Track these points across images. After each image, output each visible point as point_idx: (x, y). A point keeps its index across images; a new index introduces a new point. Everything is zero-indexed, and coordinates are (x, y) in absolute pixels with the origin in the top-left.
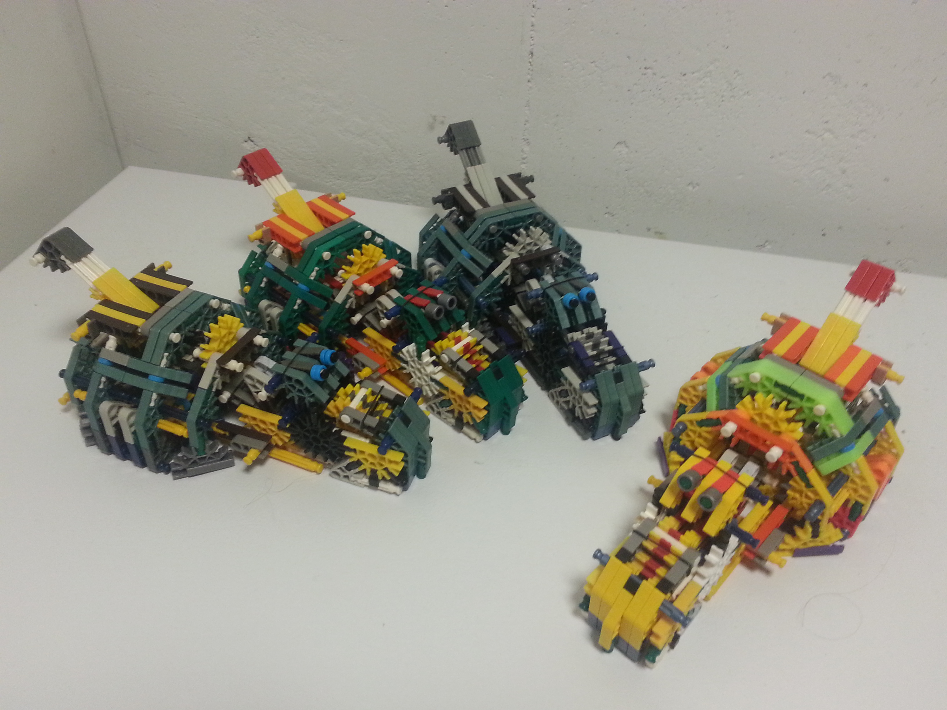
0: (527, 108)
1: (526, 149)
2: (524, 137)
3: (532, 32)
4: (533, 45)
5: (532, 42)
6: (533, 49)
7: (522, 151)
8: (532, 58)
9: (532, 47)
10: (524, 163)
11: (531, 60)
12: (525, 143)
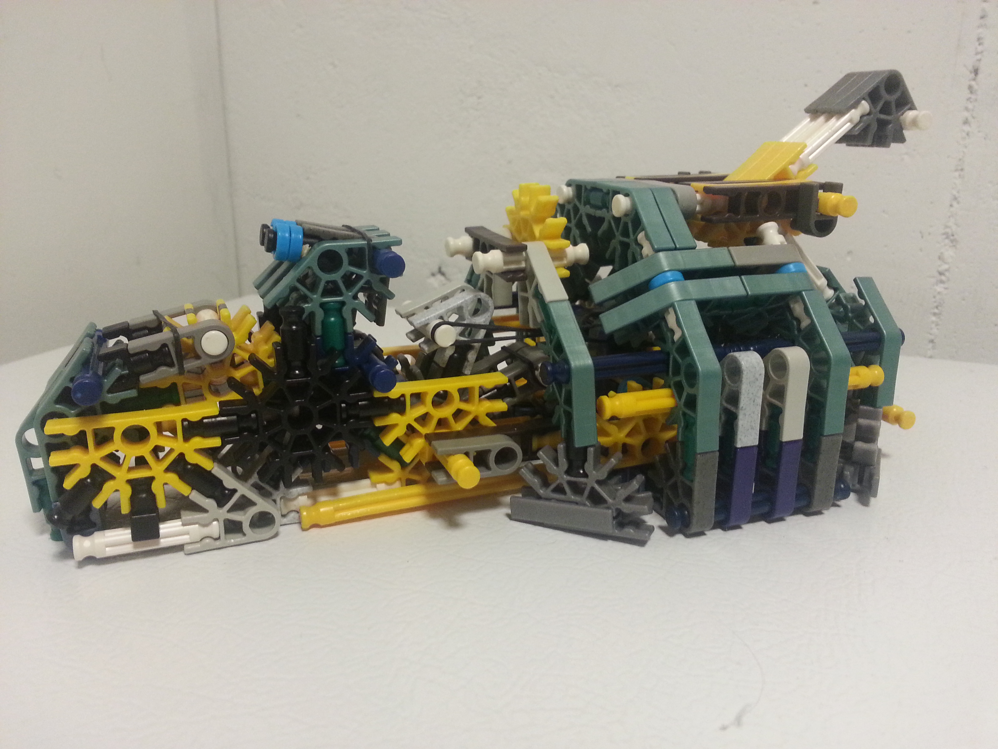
0: (957, 174)
1: (949, 253)
2: (948, 230)
3: (981, 30)
4: (982, 52)
5: (980, 48)
6: (979, 60)
7: (941, 258)
8: (974, 80)
9: (979, 57)
10: (942, 282)
11: (973, 83)
12: (947, 241)
